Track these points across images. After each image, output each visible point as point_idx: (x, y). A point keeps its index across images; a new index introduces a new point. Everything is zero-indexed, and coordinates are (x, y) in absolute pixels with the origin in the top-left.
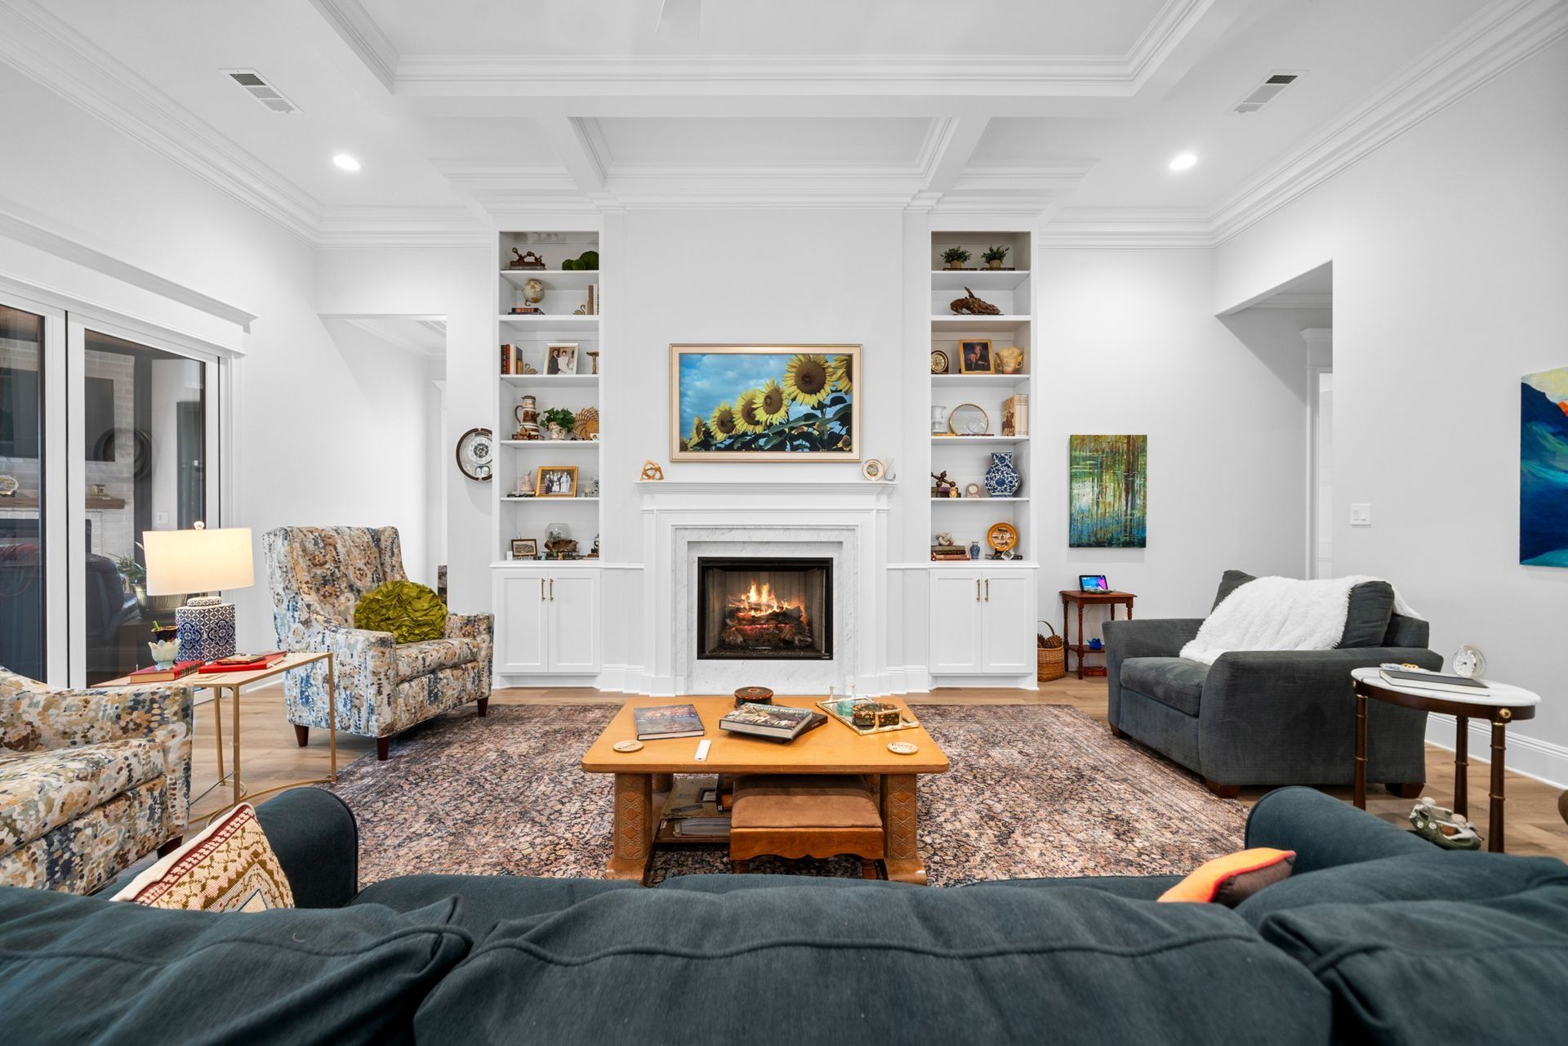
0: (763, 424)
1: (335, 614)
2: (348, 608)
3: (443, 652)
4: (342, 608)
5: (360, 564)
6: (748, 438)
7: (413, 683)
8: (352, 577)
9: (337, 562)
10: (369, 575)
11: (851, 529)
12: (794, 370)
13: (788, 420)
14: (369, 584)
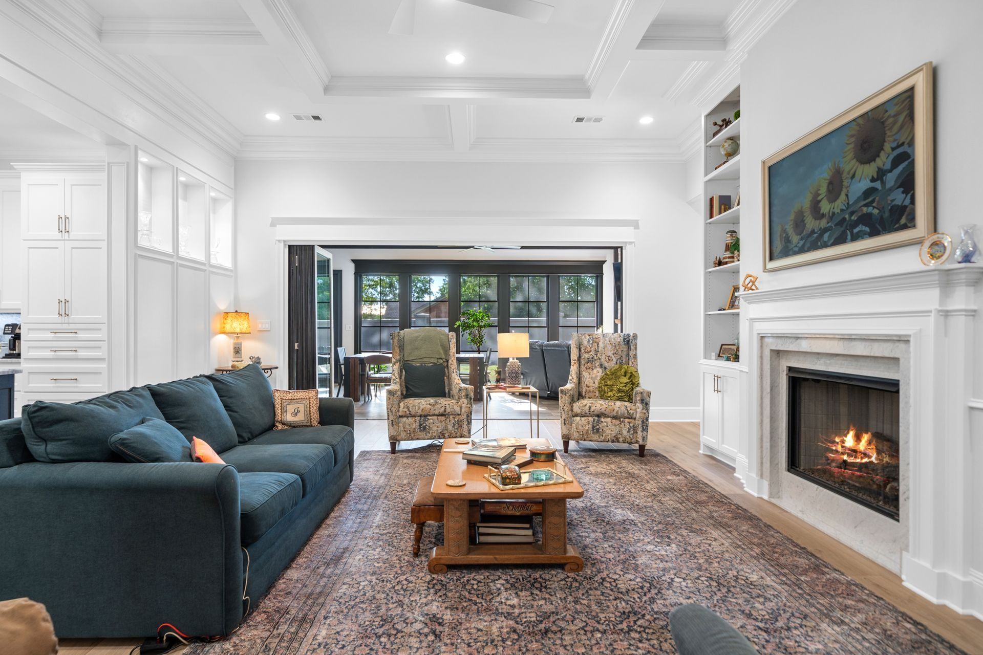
0: (827, 216)
1: (589, 378)
2: (597, 376)
3: (605, 406)
4: (594, 376)
5: (610, 354)
6: (815, 235)
7: (583, 419)
8: (603, 360)
9: (597, 351)
10: (615, 360)
11: (904, 340)
12: (853, 139)
13: (848, 204)
14: (613, 365)
